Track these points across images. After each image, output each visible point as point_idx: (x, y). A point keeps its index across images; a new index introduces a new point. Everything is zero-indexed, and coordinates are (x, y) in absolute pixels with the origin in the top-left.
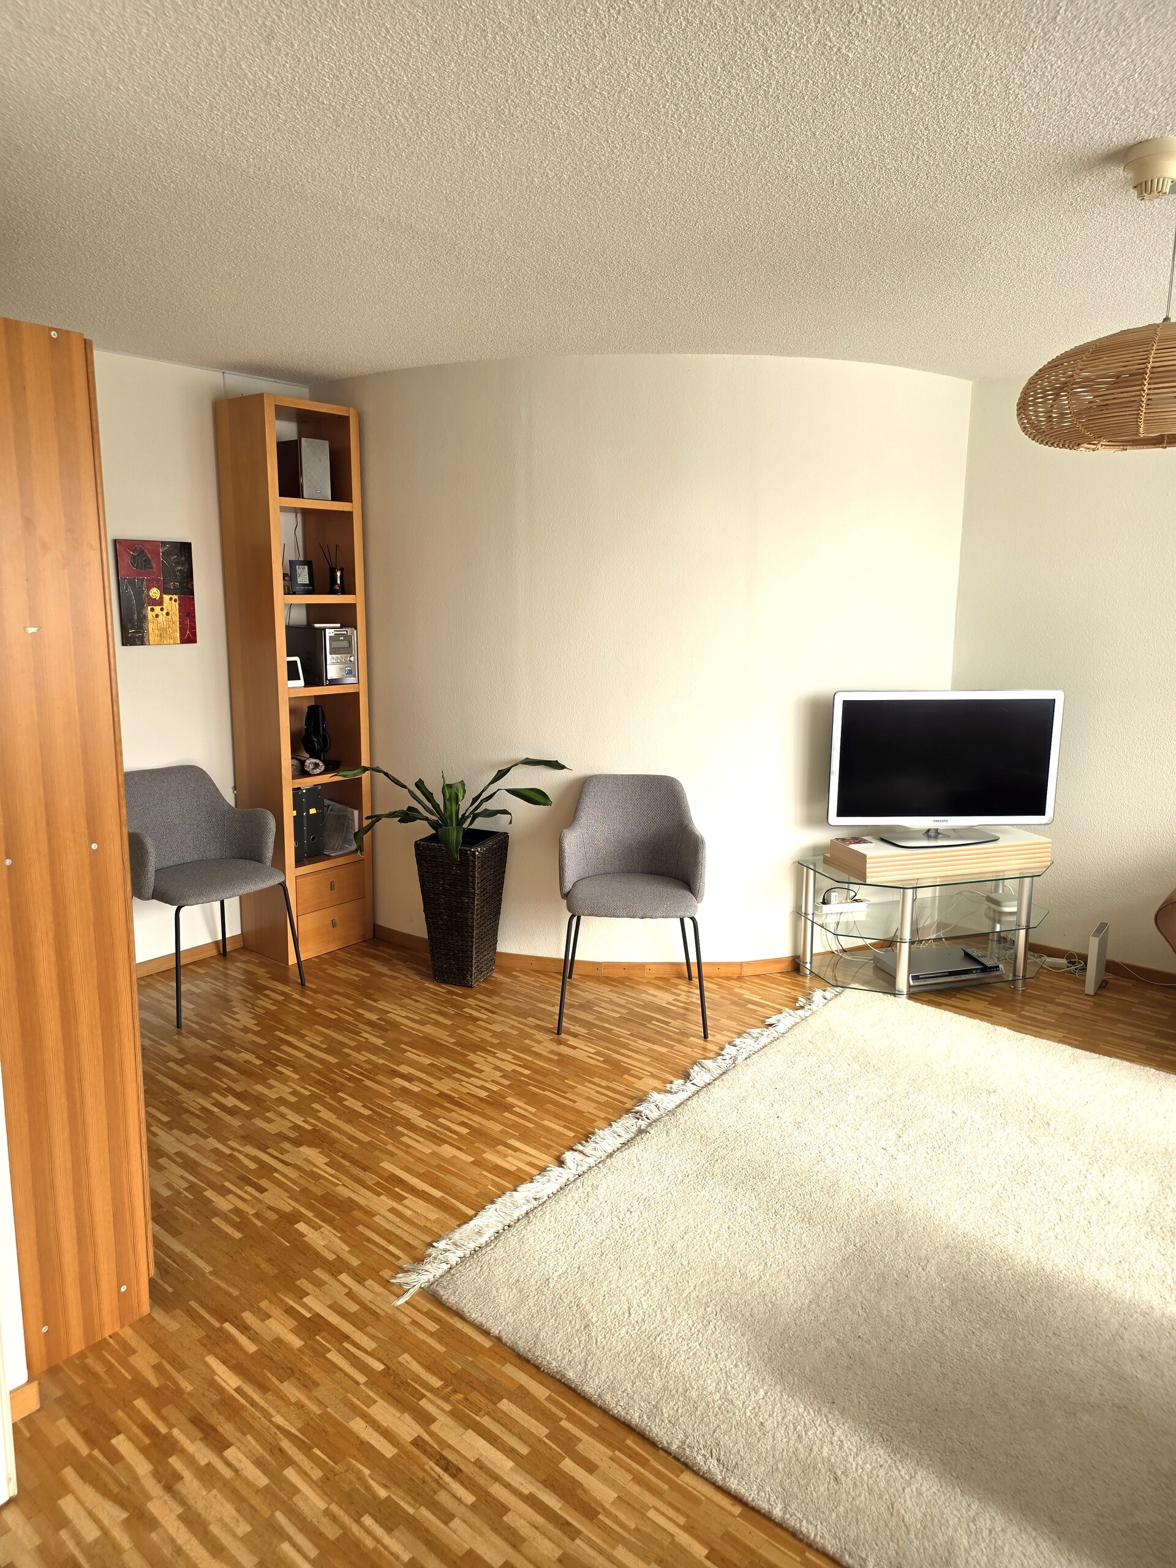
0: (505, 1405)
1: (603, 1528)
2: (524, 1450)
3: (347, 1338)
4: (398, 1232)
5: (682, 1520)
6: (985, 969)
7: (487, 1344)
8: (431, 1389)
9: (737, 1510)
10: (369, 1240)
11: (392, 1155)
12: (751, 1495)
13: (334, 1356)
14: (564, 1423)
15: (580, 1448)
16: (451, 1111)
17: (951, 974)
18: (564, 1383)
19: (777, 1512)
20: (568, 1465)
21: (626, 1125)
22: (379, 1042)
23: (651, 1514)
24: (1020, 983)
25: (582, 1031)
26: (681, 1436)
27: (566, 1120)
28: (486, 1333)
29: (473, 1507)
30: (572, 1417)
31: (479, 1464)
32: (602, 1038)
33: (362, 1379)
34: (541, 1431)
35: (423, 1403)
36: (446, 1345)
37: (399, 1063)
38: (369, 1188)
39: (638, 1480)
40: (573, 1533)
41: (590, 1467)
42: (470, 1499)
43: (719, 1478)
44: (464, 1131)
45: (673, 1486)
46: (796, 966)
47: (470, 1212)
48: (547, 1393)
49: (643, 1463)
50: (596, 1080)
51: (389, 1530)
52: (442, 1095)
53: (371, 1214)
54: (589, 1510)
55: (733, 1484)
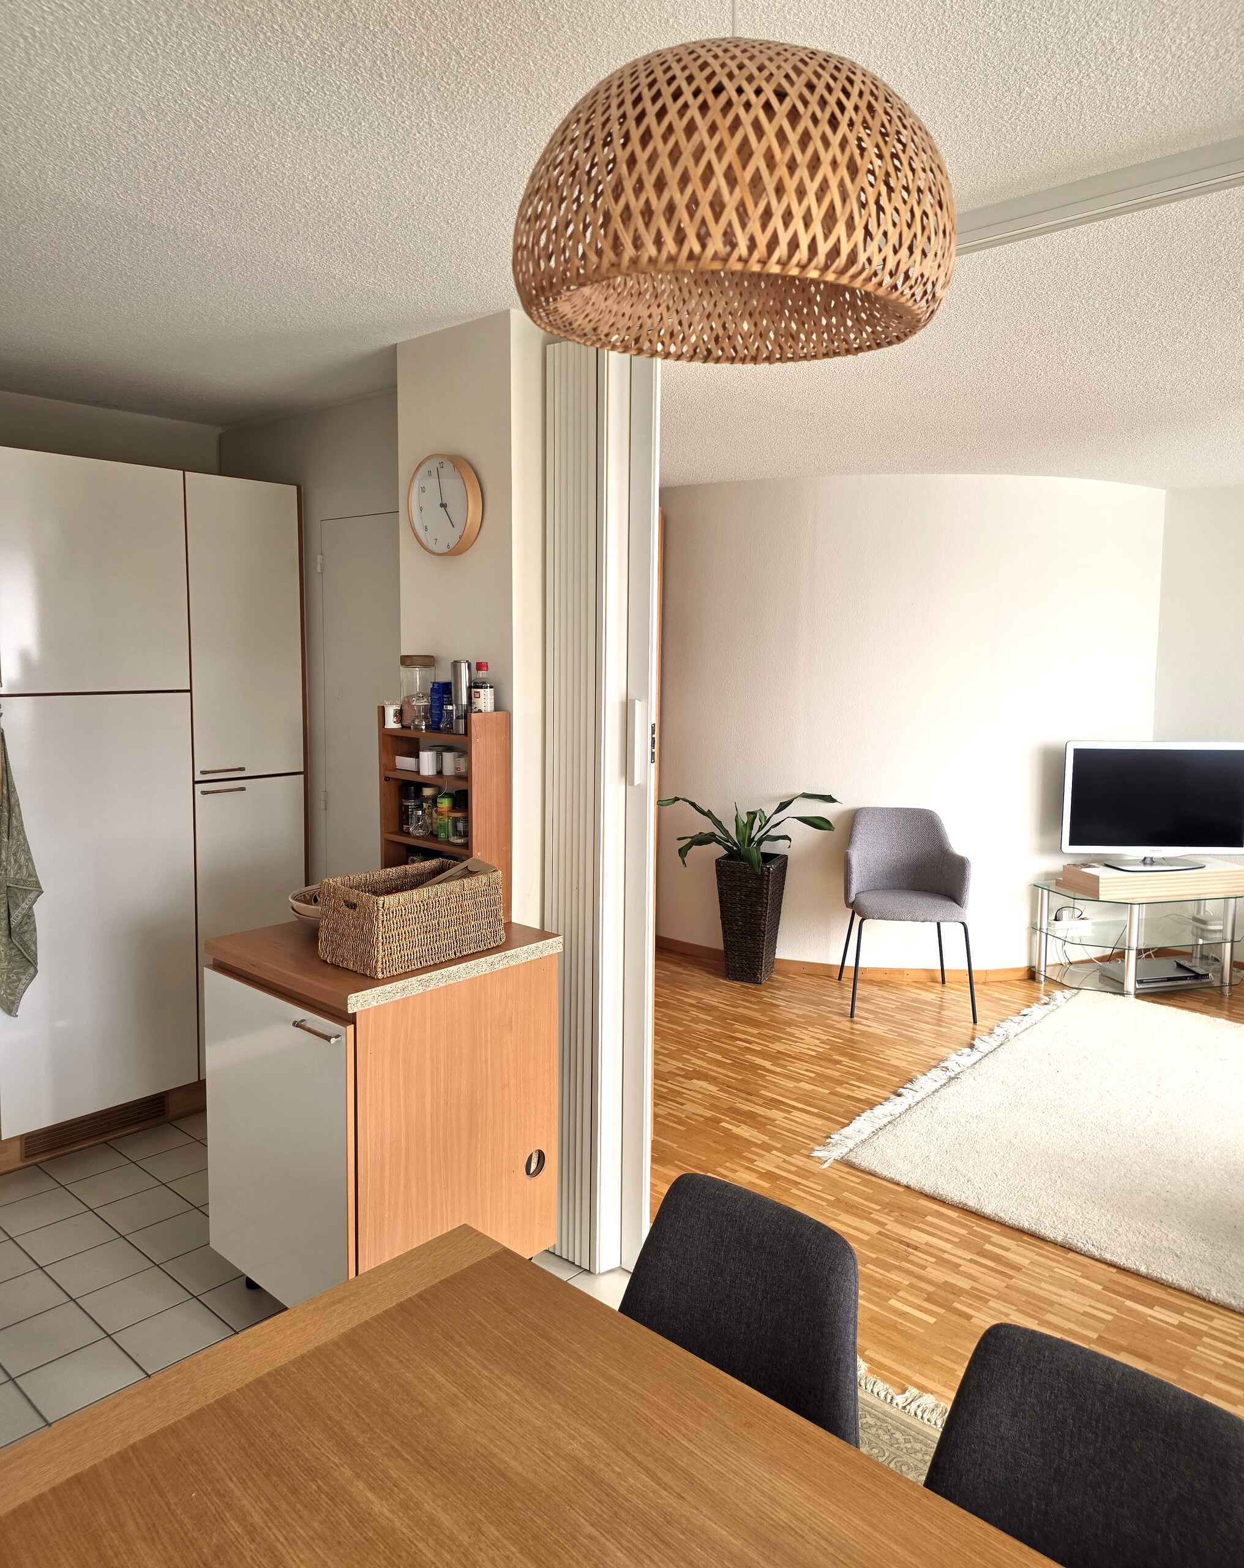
0: (929, 1218)
1: (1026, 1274)
2: (957, 1240)
3: (799, 1183)
4: (798, 1130)
5: (1080, 1274)
6: (1197, 976)
7: (901, 1190)
8: (875, 1210)
9: (1115, 1270)
10: (779, 1133)
11: (765, 1087)
12: (1122, 1261)
13: (794, 1191)
14: (975, 1228)
15: (993, 1239)
16: (794, 1063)
17: (1169, 979)
18: (966, 1210)
19: (1143, 1269)
20: (988, 1247)
21: (937, 1076)
22: (709, 1018)
23: (1056, 1270)
24: (1227, 989)
25: (871, 1016)
26: (1062, 1233)
27: (888, 1071)
28: (898, 1184)
29: (935, 1263)
30: (978, 1225)
31: (926, 1244)
32: (888, 1021)
33: (824, 1204)
34: (964, 1232)
35: (872, 1215)
36: (872, 1189)
37: (735, 1032)
38: (760, 1105)
39: (1038, 1254)
40: (1011, 1277)
41: (1007, 1250)
42: (933, 1260)
43: (1097, 1254)
44: (813, 1075)
45: (1068, 1259)
46: (1032, 974)
47: (847, 1122)
48: (957, 1214)
49: (1041, 1248)
50: (898, 1047)
51: (889, 1272)
52: (779, 1052)
53: (774, 1120)
54: (1017, 1268)
55: (1108, 1256)
